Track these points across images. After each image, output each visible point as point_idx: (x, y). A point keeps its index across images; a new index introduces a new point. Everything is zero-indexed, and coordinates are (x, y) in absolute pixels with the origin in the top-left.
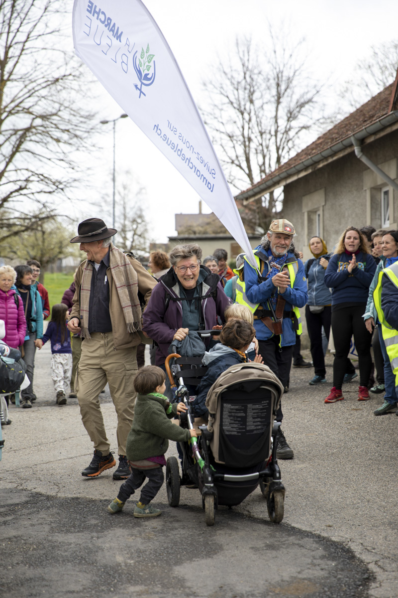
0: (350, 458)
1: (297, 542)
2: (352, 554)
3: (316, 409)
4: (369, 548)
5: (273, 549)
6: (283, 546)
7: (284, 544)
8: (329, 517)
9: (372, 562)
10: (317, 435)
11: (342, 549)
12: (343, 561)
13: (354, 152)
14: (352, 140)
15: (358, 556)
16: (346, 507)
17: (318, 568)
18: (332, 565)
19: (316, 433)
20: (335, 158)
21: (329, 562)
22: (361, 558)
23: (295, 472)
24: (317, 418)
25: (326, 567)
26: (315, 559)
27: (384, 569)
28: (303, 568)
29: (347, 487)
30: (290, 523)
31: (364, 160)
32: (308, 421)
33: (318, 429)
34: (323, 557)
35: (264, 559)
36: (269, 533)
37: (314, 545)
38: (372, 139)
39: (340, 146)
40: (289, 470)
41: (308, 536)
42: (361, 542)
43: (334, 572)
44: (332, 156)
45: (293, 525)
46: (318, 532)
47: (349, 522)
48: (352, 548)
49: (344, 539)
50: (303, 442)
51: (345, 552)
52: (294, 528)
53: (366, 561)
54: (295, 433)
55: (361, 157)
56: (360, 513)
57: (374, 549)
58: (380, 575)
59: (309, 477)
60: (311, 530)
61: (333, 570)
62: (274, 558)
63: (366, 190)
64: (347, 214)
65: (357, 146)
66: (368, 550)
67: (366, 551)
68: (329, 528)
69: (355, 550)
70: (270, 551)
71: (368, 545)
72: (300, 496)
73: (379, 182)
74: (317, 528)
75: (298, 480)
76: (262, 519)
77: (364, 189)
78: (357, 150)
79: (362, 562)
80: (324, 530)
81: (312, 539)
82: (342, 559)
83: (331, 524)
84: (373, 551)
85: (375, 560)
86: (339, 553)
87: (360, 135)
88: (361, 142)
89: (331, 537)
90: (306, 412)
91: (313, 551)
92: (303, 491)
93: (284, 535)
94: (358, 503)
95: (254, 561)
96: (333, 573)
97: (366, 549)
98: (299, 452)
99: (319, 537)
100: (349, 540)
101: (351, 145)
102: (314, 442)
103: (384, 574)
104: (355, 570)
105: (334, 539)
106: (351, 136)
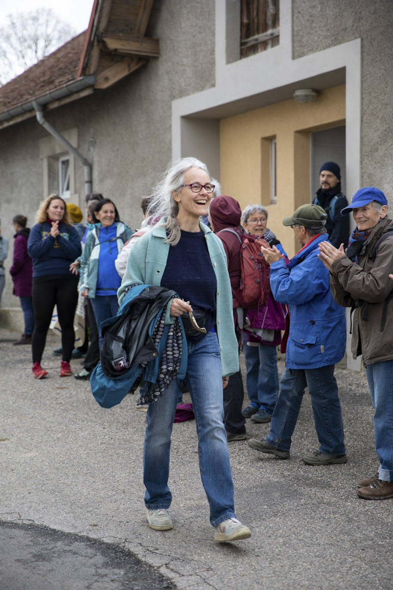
0: (80, 443)
1: (67, 548)
2: (135, 557)
3: (17, 389)
4: (150, 549)
5: (44, 559)
6: (54, 555)
7: (54, 553)
8: (89, 514)
9: (162, 566)
10: (31, 418)
11: (122, 552)
12: (130, 568)
13: (35, 117)
14: (34, 104)
15: (143, 559)
16: (102, 500)
17: (106, 579)
18: (120, 573)
19: (29, 416)
20: (11, 123)
21: (116, 571)
22: (148, 562)
23: (25, 462)
24: (22, 398)
25: (115, 577)
26: (98, 568)
27: (180, 574)
28: (91, 582)
29: (93, 477)
30: (47, 525)
31: (47, 126)
32: (14, 403)
33: (29, 411)
34: (106, 565)
35: (39, 574)
36: (30, 539)
37: (89, 551)
38: (56, 105)
39: (19, 110)
40: (17, 460)
41: (76, 540)
42: (139, 542)
43: (127, 582)
44: (8, 120)
45: (51, 527)
46: (85, 534)
47: (114, 518)
48: (131, 550)
49: (118, 539)
50: (18, 427)
51: (127, 556)
52: (54, 530)
53: (154, 565)
54: (4, 416)
55: (43, 123)
56: (122, 507)
57: (157, 549)
58: (179, 582)
59: (45, 467)
60: (75, 532)
61: (125, 581)
62: (49, 571)
63: (42, 159)
64: (20, 183)
65: (39, 111)
66: (150, 551)
67: (149, 552)
68: (95, 527)
69: (136, 553)
70: (41, 563)
71: (147, 545)
72: (44, 491)
73: (58, 151)
74: (81, 528)
75: (33, 471)
76: (12, 523)
77: (41, 157)
78: (39, 116)
79: (150, 566)
80: (90, 530)
81: (83, 544)
82: (129, 566)
83: (95, 522)
84: (157, 551)
85: (164, 563)
86: (121, 558)
87: (42, 100)
88: (44, 107)
89: (102, 539)
90: (6, 393)
91: (91, 558)
92: (45, 484)
93: (48, 540)
94: (114, 495)
95: (28, 578)
96: (127, 584)
97: (148, 550)
98: (19, 438)
99: (88, 539)
100: (124, 541)
101: (32, 110)
102: (31, 426)
103: (182, 580)
104: (150, 578)
105: (106, 540)
106: (33, 100)
